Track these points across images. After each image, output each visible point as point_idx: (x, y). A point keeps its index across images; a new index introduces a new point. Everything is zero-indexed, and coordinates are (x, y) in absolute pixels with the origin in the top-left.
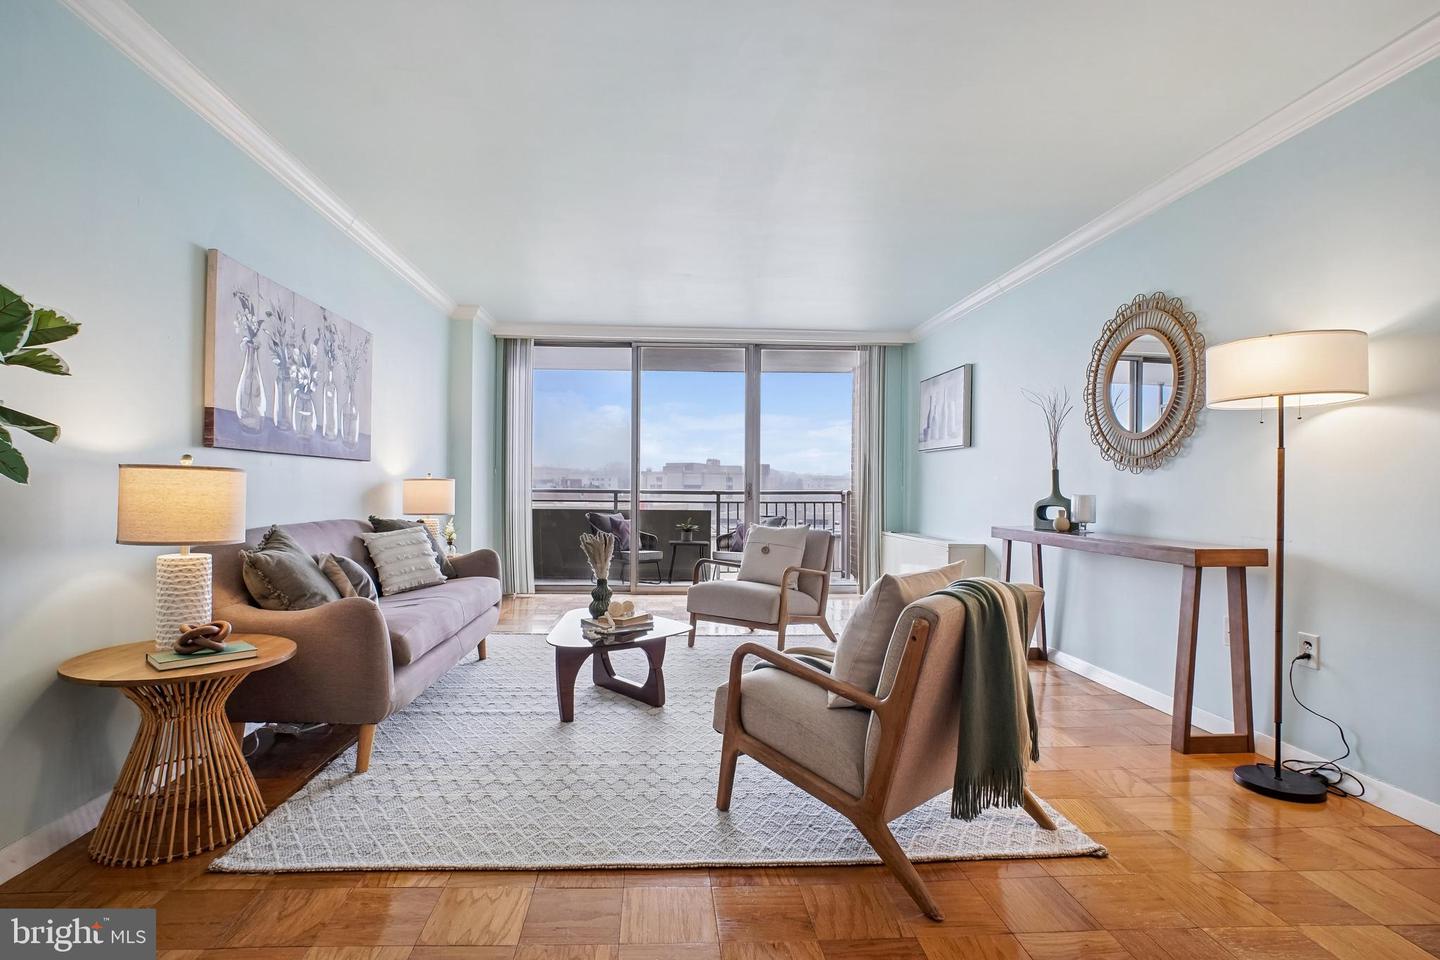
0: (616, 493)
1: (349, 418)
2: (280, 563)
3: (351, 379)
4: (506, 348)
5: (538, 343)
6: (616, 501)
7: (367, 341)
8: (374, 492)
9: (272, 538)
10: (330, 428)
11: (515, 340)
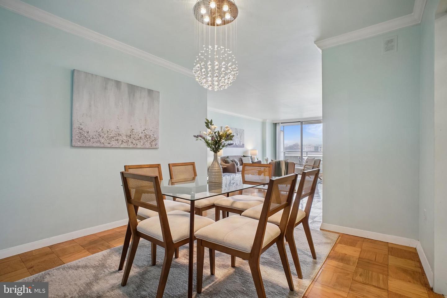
0: (307, 152)
1: (240, 142)
2: (227, 160)
3: (240, 137)
4: (275, 125)
5: (281, 123)
6: (307, 154)
7: (243, 131)
8: (246, 152)
9: (228, 157)
10: (237, 143)
11: (277, 123)
